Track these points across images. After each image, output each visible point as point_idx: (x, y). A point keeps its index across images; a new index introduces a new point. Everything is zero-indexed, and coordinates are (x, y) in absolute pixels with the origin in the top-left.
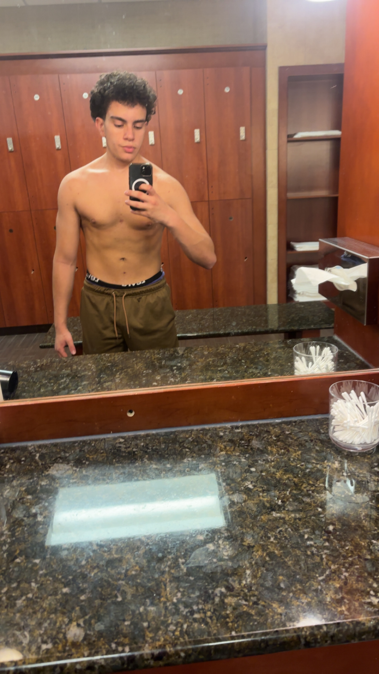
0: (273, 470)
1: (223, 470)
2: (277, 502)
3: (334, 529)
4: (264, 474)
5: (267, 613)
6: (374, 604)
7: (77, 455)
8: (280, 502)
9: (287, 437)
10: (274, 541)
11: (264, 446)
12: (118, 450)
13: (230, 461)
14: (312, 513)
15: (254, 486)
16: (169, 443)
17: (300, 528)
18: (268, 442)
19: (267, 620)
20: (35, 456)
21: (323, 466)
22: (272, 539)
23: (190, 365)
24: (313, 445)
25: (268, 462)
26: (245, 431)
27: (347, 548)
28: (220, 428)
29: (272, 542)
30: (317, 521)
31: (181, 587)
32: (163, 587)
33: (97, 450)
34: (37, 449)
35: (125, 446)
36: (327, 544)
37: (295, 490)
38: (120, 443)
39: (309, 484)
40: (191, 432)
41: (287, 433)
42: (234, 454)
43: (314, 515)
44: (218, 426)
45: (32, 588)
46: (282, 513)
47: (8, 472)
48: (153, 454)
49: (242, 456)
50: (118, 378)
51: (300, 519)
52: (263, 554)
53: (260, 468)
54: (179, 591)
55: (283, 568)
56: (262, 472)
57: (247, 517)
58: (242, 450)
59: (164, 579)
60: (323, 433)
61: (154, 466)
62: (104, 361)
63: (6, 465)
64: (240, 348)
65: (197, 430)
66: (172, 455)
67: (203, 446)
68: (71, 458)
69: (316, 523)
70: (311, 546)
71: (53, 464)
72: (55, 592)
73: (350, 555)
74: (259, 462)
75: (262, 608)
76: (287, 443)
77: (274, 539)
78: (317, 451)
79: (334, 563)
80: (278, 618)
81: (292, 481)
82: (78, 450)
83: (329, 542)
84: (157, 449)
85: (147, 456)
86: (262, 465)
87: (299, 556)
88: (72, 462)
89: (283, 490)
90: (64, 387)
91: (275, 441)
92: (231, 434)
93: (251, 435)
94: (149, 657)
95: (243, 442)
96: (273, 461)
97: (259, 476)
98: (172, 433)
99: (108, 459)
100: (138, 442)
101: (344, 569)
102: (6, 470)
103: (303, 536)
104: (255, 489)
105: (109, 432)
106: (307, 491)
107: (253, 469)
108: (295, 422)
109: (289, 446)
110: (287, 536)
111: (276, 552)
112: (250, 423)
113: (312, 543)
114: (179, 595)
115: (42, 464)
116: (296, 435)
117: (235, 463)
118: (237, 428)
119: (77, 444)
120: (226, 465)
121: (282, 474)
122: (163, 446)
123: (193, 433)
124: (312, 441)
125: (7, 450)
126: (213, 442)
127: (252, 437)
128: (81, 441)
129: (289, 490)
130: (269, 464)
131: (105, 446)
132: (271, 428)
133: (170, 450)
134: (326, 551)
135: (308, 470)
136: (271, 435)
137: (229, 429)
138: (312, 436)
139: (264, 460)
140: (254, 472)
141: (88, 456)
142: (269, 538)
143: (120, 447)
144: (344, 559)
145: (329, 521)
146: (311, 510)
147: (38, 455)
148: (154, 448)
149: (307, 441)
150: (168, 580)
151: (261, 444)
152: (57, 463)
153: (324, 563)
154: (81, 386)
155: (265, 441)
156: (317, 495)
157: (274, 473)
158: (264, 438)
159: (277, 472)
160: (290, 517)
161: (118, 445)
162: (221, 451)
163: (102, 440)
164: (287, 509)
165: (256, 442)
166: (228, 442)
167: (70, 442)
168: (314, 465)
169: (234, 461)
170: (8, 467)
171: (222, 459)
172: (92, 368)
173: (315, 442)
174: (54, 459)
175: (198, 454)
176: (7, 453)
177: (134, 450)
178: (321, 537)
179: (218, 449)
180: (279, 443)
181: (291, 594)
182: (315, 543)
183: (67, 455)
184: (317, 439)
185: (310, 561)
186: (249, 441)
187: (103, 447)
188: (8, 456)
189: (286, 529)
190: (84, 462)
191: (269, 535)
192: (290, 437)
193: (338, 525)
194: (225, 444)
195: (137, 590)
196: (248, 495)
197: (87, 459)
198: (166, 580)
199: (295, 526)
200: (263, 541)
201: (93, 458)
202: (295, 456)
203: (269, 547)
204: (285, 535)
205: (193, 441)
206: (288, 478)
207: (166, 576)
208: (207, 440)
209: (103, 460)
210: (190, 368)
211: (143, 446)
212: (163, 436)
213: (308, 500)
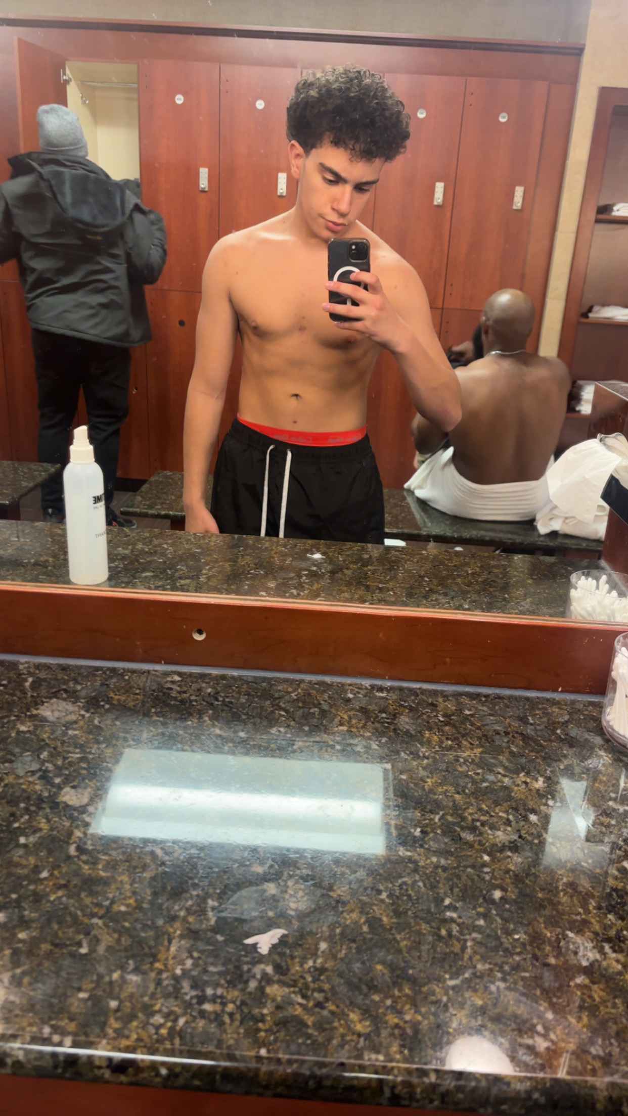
0: (422, 773)
2: (412, 830)
3: (501, 898)
4: (404, 777)
5: (335, 1028)
7: (95, 691)
8: (417, 832)
9: (467, 718)
10: (387, 900)
11: (419, 729)
12: (165, 694)
13: (351, 745)
14: (471, 861)
16: (255, 696)
17: (441, 885)
18: (428, 722)
19: (330, 1040)
20: (26, 680)
21: (514, 782)
22: (384, 896)
23: (333, 572)
24: (508, 742)
25: (419, 757)
26: (393, 696)
27: (516, 937)
28: (350, 685)
29: (382, 901)
30: (476, 877)
31: (197, 950)
32: (166, 943)
33: (131, 688)
34: (32, 670)
35: (178, 689)
36: (481, 922)
37: (452, 815)
38: (173, 682)
39: (480, 810)
40: (298, 685)
41: (467, 712)
42: (362, 733)
43: (473, 867)
44: (349, 681)
46: (415, 851)
48: (222, 710)
49: (374, 739)
51: (445, 869)
52: (360, 918)
53: (400, 766)
54: (191, 956)
55: (388, 950)
58: (376, 729)
59: (171, 930)
60: (531, 724)
61: (218, 731)
64: (428, 556)
65: (310, 682)
66: (254, 717)
67: (312, 711)
68: (83, 693)
69: (473, 880)
70: (452, 920)
71: (51, 698)
73: (518, 950)
74: (403, 754)
75: (329, 1015)
76: (462, 730)
77: (388, 896)
78: (511, 752)
79: (484, 959)
80: (352, 1040)
81: (451, 799)
82: (98, 683)
83: (485, 921)
84: (231, 703)
85: (211, 712)
86: (406, 760)
87: (424, 935)
88: (83, 701)
89: (431, 812)
91: (440, 724)
92: (367, 698)
93: (402, 705)
95: (384, 715)
96: (427, 758)
98: (264, 679)
99: (143, 706)
100: (204, 685)
101: (499, 975)
103: (443, 900)
105: (159, 662)
106: (474, 820)
107: (387, 766)
108: (487, 696)
109: (464, 736)
110: (413, 894)
111: (385, 919)
112: (405, 684)
113: (454, 915)
114: (189, 962)
115: (32, 696)
116: (481, 718)
117: (358, 748)
118: (381, 689)
119: (100, 672)
120: (341, 751)
121: (436, 782)
122: (243, 700)
123: (302, 686)
124: (507, 733)
126: (331, 706)
127: (402, 709)
128: (108, 669)
129: (441, 813)
130: (419, 761)
131: (146, 682)
132: (441, 700)
133: (254, 708)
134: (475, 935)
135: (485, 785)
136: (438, 712)
137: (366, 688)
138: (510, 725)
139: (411, 753)
141: (111, 695)
142: (379, 892)
143: (171, 689)
144: (505, 957)
145: (497, 882)
146: (471, 856)
147: (30, 680)
148: (227, 700)
149: (498, 733)
150: (178, 933)
151: (414, 724)
152: (58, 698)
153: (466, 957)
155: (423, 720)
156: (489, 832)
157: (422, 780)
158: (422, 714)
159: (428, 777)
160: (429, 861)
161: (169, 685)
162: (341, 724)
163: (144, 672)
164: (427, 846)
165: (407, 720)
166: (357, 710)
167: (90, 667)
168: (500, 776)
169: (357, 745)
171: (339, 738)
173: (513, 736)
174: (54, 690)
175: (299, 723)
177: (193, 698)
178: (474, 908)
179: (337, 720)
180: (447, 728)
181: (389, 1002)
182: (460, 917)
183: (79, 688)
184: (517, 732)
185: (440, 947)
186: (395, 716)
187: (141, 685)
189: (415, 882)
190: (102, 703)
191: (381, 888)
192: (470, 721)
193: (513, 892)
194: (352, 713)
195: (119, 940)
197: (109, 701)
198: (175, 932)
199: (432, 880)
200: (368, 895)
201: (119, 700)
202: (470, 756)
203: (375, 908)
204: (410, 892)
205: (298, 700)
206: (445, 793)
207: (177, 924)
208: (322, 702)
209: (135, 706)
210: (331, 578)
211: (209, 694)
212: (248, 683)
213: (468, 837)
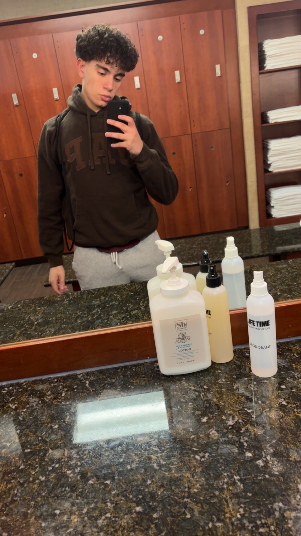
1: (256, 389)
4: (294, 390)
7: (122, 380)
11: (289, 364)
12: (157, 374)
15: (288, 403)
18: (291, 359)
20: (86, 383)
25: (296, 378)
28: (244, 349)
31: (241, 503)
32: (225, 503)
33: (139, 375)
34: (86, 377)
44: (243, 347)
47: (64, 400)
50: (143, 306)
53: (289, 385)
54: (241, 507)
56: (291, 388)
57: (288, 433)
59: (225, 496)
62: (127, 290)
63: (61, 393)
67: (233, 367)
68: (117, 383)
71: (103, 390)
72: (130, 512)
74: (288, 379)
82: (122, 376)
86: (290, 382)
88: (119, 387)
90: (97, 317)
91: (297, 359)
97: (290, 393)
99: (150, 383)
102: (63, 398)
104: (289, 406)
105: (145, 358)
107: (283, 387)
114: (241, 510)
115: (93, 391)
117: (265, 381)
119: (119, 370)
120: (257, 384)
125: (59, 379)
126: (241, 363)
128: (122, 367)
130: (297, 380)
131: (144, 369)
132: (292, 346)
136: (293, 353)
139: (291, 377)
140: (284, 389)
141: (132, 381)
147: (87, 382)
150: (228, 497)
151: (285, 362)
152: (106, 389)
154: (111, 315)
155: (288, 359)
158: (287, 356)
163: (141, 365)
167: (114, 368)
170: (63, 395)
172: (118, 298)
174: (102, 385)
175: (230, 375)
176: (60, 382)
187: (143, 372)
188: (61, 385)
195: (202, 507)
196: (284, 411)
197: (132, 384)
198: (227, 497)
201: (136, 383)
207: (226, 492)
208: (235, 361)
209: (146, 384)
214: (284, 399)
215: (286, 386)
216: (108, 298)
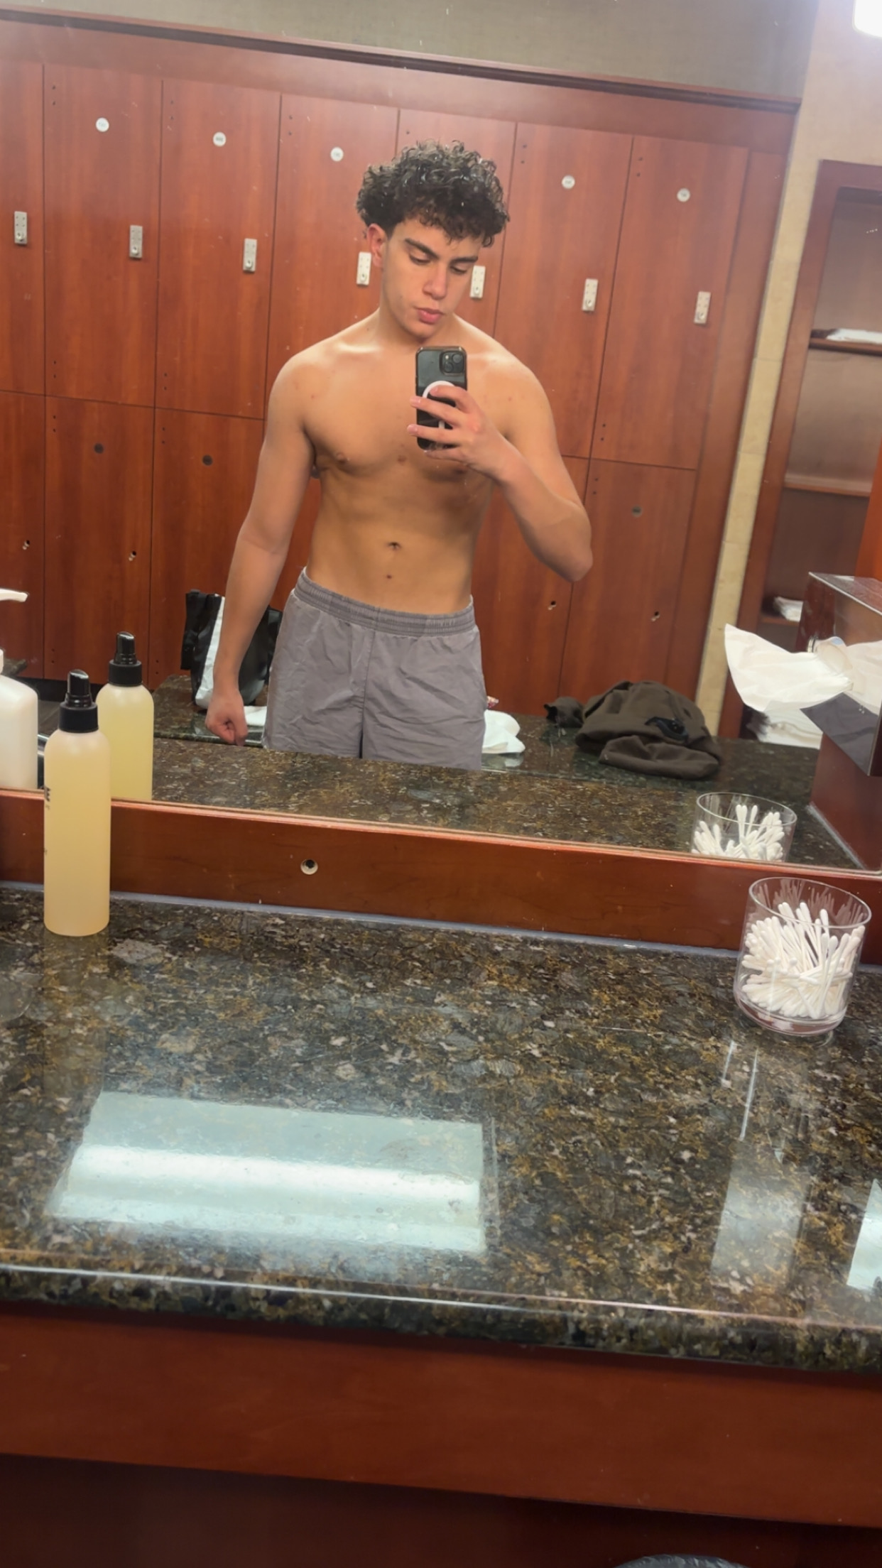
0: (591, 1032)
1: (485, 1013)
2: (585, 1090)
3: (691, 1159)
4: (570, 1036)
5: (513, 1268)
6: (733, 1292)
7: (179, 931)
8: (591, 1092)
9: (642, 978)
10: (560, 1157)
11: (586, 987)
12: (267, 938)
13: (505, 1001)
14: (655, 1122)
15: (544, 1054)
16: (379, 945)
17: (621, 1144)
18: (596, 980)
19: (507, 1278)
21: (703, 1046)
22: (556, 1152)
23: (462, 807)
24: (694, 1004)
25: (587, 1016)
26: (552, 951)
27: (708, 1194)
28: (497, 937)
29: (555, 1157)
30: (661, 1139)
33: (223, 930)
35: (283, 933)
36: (669, 1180)
37: (630, 1076)
38: (275, 925)
39: (663, 1072)
40: (433, 935)
41: (643, 971)
42: (516, 988)
43: (657, 1128)
44: (495, 931)
45: (49, 1142)
46: (590, 1110)
47: (23, 936)
48: (342, 959)
49: (532, 995)
51: (624, 1129)
52: (531, 1173)
53: (565, 1025)
55: (565, 1204)
56: (567, 1031)
57: (515, 1105)
58: (534, 986)
60: (722, 987)
61: (339, 980)
62: (271, 764)
63: (22, 923)
64: (584, 792)
65: (447, 932)
66: (382, 967)
67: (453, 963)
68: (164, 934)
69: (658, 1141)
70: (635, 1177)
71: (124, 938)
73: (710, 1206)
74: (567, 1013)
75: (505, 1257)
76: (637, 990)
77: (561, 1153)
78: (698, 1015)
79: (672, 1212)
80: (531, 1279)
81: (628, 1060)
82: (181, 923)
83: (673, 1178)
84: (352, 951)
85: (328, 960)
86: (571, 1019)
87: (604, 1190)
88: (166, 942)
89: (605, 1072)
91: (610, 982)
92: (520, 952)
93: (562, 961)
94: (261, 1296)
95: (542, 971)
96: (597, 1018)
97: (560, 1038)
98: (390, 927)
99: (242, 950)
100: (314, 930)
101: (690, 1227)
102: (21, 933)
103: (624, 1158)
104: (544, 1060)
105: (254, 901)
106: (656, 1083)
107: (550, 1024)
108: (667, 955)
109: (640, 996)
110: (589, 1152)
111: (559, 1174)
112: (565, 938)
113: (638, 1173)
116: (660, 978)
117: (514, 1005)
118: (536, 943)
119: (181, 911)
120: (492, 1006)
121: (609, 1042)
122: (366, 948)
123: (437, 935)
124: (692, 995)
126: (476, 959)
127: (562, 965)
128: (190, 908)
129: (617, 1074)
130: (588, 1020)
131: (241, 924)
132: (610, 957)
133: (380, 958)
134: (662, 1191)
135: (667, 1047)
136: (607, 969)
137: (518, 941)
138: (696, 987)
139: (578, 1012)
140: (550, 1028)
141: (200, 937)
142: (551, 1149)
143: (274, 933)
144: (697, 1211)
145: (686, 1144)
146: (654, 1118)
148: (346, 947)
149: (681, 994)
151: (579, 981)
152: (132, 938)
153: (653, 1211)
155: (590, 977)
156: (675, 1094)
157: (592, 1038)
158: (588, 971)
159: (599, 1037)
160: (605, 1121)
161: (270, 929)
162: (490, 978)
163: (237, 913)
164: (602, 1106)
165: (571, 977)
166: (508, 964)
167: (167, 905)
168: (685, 1040)
169: (512, 1002)
170: (26, 927)
171: (488, 992)
173: (700, 999)
175: (438, 976)
176: (28, 901)
177: (303, 943)
178: (660, 1166)
179: (484, 974)
180: (619, 987)
181: (569, 1248)
182: (644, 1175)
183: (157, 928)
184: (704, 995)
185: (623, 1201)
186: (555, 971)
187: (236, 927)
188: (27, 907)
189: (591, 1140)
190: (191, 946)
191: (552, 1144)
192: (648, 981)
193: (703, 1153)
194: (502, 967)
196: (527, 1067)
197: (198, 943)
199: (610, 1139)
200: (537, 1150)
201: (210, 943)
202: (648, 1017)
203: (547, 1163)
204: (586, 1149)
205: (434, 950)
206: (621, 1054)
208: (464, 954)
209: (232, 949)
210: (459, 812)
211: (323, 940)
212: (370, 929)
213: (650, 1098)
214: (540, 1046)
215: (556, 1025)
216: (216, 768)
